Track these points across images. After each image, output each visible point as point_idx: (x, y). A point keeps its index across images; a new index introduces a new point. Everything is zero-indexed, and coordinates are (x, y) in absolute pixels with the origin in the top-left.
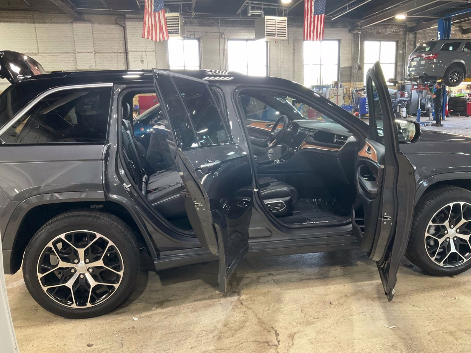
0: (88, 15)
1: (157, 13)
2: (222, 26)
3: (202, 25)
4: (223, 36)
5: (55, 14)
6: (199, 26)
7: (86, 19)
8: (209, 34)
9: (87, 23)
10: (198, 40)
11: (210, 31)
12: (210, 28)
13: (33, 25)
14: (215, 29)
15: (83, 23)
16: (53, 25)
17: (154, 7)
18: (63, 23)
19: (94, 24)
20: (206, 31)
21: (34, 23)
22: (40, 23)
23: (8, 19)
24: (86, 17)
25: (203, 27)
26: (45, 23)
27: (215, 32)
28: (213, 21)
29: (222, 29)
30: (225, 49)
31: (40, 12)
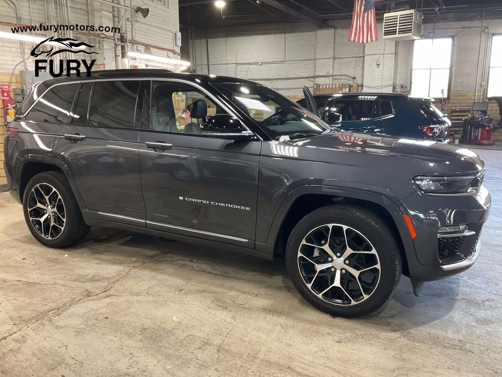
0: (333, 21)
1: (366, 14)
2: (487, 19)
3: (458, 19)
4: (486, 30)
5: (303, 23)
6: (455, 21)
7: (330, 25)
8: (468, 29)
9: (330, 29)
10: (453, 37)
11: (469, 26)
12: (470, 22)
13: (283, 35)
14: (477, 23)
15: (327, 29)
16: (301, 34)
17: (365, 7)
18: (309, 31)
19: (338, 29)
20: (463, 27)
21: (285, 33)
22: (289, 32)
23: (265, 31)
24: (330, 23)
25: (461, 23)
26: (294, 32)
27: (476, 27)
28: (475, 14)
29: (485, 23)
30: (487, 47)
31: (291, 22)
